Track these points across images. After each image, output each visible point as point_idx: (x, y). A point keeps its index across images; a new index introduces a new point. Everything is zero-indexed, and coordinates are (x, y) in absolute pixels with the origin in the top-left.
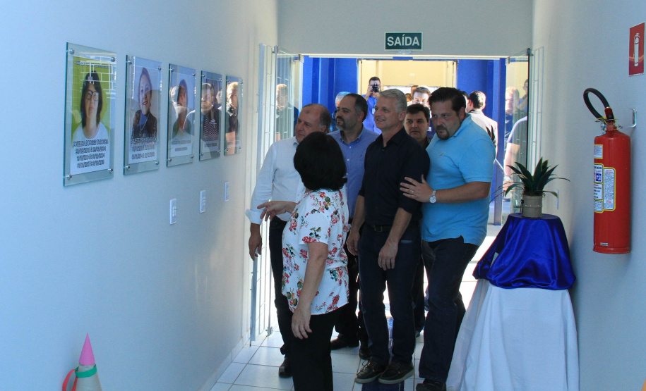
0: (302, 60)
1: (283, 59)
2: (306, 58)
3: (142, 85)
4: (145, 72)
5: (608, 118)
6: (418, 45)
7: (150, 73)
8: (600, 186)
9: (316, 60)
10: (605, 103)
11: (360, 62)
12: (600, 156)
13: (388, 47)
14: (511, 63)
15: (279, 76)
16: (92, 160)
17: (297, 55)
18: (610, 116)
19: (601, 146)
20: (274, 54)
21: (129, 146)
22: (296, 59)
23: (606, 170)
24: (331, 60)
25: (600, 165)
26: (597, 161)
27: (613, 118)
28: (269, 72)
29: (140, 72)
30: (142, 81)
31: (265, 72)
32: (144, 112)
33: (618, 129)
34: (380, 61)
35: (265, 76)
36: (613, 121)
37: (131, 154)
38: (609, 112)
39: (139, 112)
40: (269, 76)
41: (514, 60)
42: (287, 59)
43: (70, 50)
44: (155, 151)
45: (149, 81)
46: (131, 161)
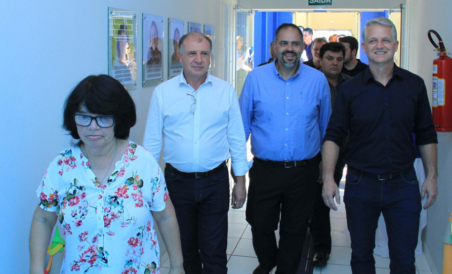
0: (254, 13)
1: (241, 13)
2: (256, 12)
3: (152, 32)
4: (154, 23)
5: (441, 48)
6: (330, 2)
7: (157, 24)
8: (436, 90)
9: (264, 13)
10: (440, 38)
11: (294, 14)
12: (436, 72)
13: (310, 4)
14: (391, 13)
15: (238, 24)
16: (125, 78)
17: (250, 10)
18: (442, 47)
19: (436, 66)
20: (235, 10)
21: (146, 70)
22: (249, 12)
23: (440, 80)
24: (275, 13)
25: (436, 78)
26: (434, 75)
27: (444, 48)
28: (232, 22)
29: (151, 23)
30: (152, 29)
31: (229, 21)
32: (154, 48)
33: (447, 55)
34: (309, 13)
35: (229, 25)
36: (445, 50)
37: (146, 74)
38: (441, 44)
39: (151, 48)
40: (231, 25)
41: (393, 11)
42: (243, 13)
43: (110, 12)
44: (160, 72)
45: (156, 29)
46: (146, 79)
